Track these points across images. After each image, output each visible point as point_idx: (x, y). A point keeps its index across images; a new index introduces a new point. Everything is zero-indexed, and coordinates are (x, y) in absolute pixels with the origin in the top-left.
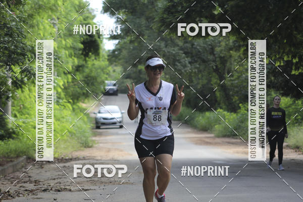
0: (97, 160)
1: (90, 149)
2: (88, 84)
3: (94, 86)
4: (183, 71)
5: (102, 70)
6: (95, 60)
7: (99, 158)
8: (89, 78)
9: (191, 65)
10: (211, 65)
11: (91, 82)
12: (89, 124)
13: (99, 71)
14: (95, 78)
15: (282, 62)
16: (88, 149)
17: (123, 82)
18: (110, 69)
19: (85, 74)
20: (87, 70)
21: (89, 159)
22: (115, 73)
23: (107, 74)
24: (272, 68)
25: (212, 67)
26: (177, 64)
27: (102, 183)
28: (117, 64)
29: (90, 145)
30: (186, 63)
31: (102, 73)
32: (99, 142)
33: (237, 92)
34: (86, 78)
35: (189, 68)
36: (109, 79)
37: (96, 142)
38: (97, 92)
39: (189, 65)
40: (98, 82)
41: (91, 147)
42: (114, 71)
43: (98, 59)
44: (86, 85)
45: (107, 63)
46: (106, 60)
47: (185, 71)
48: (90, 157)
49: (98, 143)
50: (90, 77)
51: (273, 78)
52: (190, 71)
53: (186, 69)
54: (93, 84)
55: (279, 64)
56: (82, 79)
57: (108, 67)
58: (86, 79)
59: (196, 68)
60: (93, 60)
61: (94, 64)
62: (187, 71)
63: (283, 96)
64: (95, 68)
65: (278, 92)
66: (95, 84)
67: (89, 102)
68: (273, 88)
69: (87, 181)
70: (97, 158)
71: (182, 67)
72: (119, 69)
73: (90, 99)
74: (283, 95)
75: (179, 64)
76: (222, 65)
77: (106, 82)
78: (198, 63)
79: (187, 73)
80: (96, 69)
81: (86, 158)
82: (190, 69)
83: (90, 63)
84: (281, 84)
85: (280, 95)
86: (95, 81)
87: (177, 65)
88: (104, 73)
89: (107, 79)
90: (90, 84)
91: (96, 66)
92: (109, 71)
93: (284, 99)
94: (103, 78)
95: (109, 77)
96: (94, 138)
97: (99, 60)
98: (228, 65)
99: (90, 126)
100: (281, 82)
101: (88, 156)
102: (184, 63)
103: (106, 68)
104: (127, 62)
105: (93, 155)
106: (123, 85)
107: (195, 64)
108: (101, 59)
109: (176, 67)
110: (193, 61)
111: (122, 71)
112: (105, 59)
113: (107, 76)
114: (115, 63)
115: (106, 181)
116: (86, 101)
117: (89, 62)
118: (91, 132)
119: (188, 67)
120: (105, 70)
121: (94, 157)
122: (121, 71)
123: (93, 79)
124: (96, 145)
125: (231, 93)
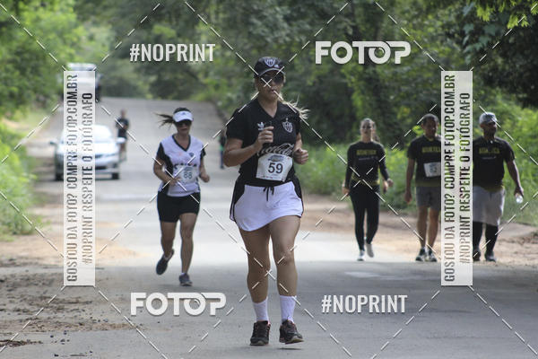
0: (46, 267)
1: (28, 238)
2: (23, 71)
3: (39, 75)
4: (269, 40)
5: (61, 34)
6: (41, 9)
7: (52, 262)
8: (27, 56)
9: (290, 25)
10: (341, 26)
11: (33, 63)
12: (25, 174)
13: (52, 36)
14: (40, 56)
15: (524, 17)
16: (22, 238)
17: (114, 68)
18: (81, 31)
19: (15, 45)
20: (20, 35)
21: (25, 264)
22: (93, 43)
23: (73, 45)
24: (498, 33)
25: (345, 29)
26: (254, 20)
27: (59, 325)
28: (97, 19)
29: (28, 228)
30: (276, 19)
31: (59, 41)
32: (53, 220)
33: (408, 95)
34: (18, 53)
35: (284, 33)
36: (77, 58)
37: (45, 220)
38: (47, 90)
39: (285, 25)
40: (49, 67)
41: (29, 233)
42: (91, 38)
43: (49, 7)
44: (17, 73)
45: (72, 17)
46: (71, 10)
47: (276, 40)
48: (27, 258)
49: (48, 223)
50: (28, 51)
51: (500, 61)
52: (288, 39)
53: (277, 35)
54: (35, 71)
55: (516, 22)
56: (9, 57)
57: (76, 26)
58: (18, 59)
59: (301, 32)
60: (36, 9)
61: (38, 20)
62: (281, 41)
63: (524, 106)
64: (41, 29)
65: (514, 95)
66: (43, 69)
67: (25, 117)
68: (501, 84)
69: (21, 321)
70: (45, 262)
71: (266, 30)
72: (103, 33)
73: (28, 108)
74: (526, 103)
75: (259, 23)
76: (368, 26)
77: (71, 65)
78: (308, 20)
79: (280, 46)
80: (46, 32)
81: (17, 262)
82: (288, 35)
83: (28, 15)
84: (521, 75)
85: (517, 104)
86: (41, 62)
87: (253, 24)
88: (65, 42)
89: (72, 58)
90: (29, 70)
91: (43, 24)
92: (79, 39)
93: (527, 115)
94: (63, 56)
95: (78, 53)
96: (38, 211)
97: (52, 10)
98: (384, 25)
99: (27, 180)
100: (522, 70)
101: (21, 258)
102: (270, 18)
103: (70, 32)
104: (123, 16)
105: (36, 254)
106: (113, 74)
107: (301, 21)
108: (57, 7)
109: (251, 29)
110: (295, 15)
111: (112, 39)
112: (68, 5)
113: (73, 51)
114: (93, 18)
115: (67, 320)
116: (18, 114)
117: (26, 14)
118: (29, 195)
119: (283, 29)
120: (67, 36)
121: (38, 258)
122: (108, 39)
123: (38, 58)
124: (44, 229)
125: (392, 97)
